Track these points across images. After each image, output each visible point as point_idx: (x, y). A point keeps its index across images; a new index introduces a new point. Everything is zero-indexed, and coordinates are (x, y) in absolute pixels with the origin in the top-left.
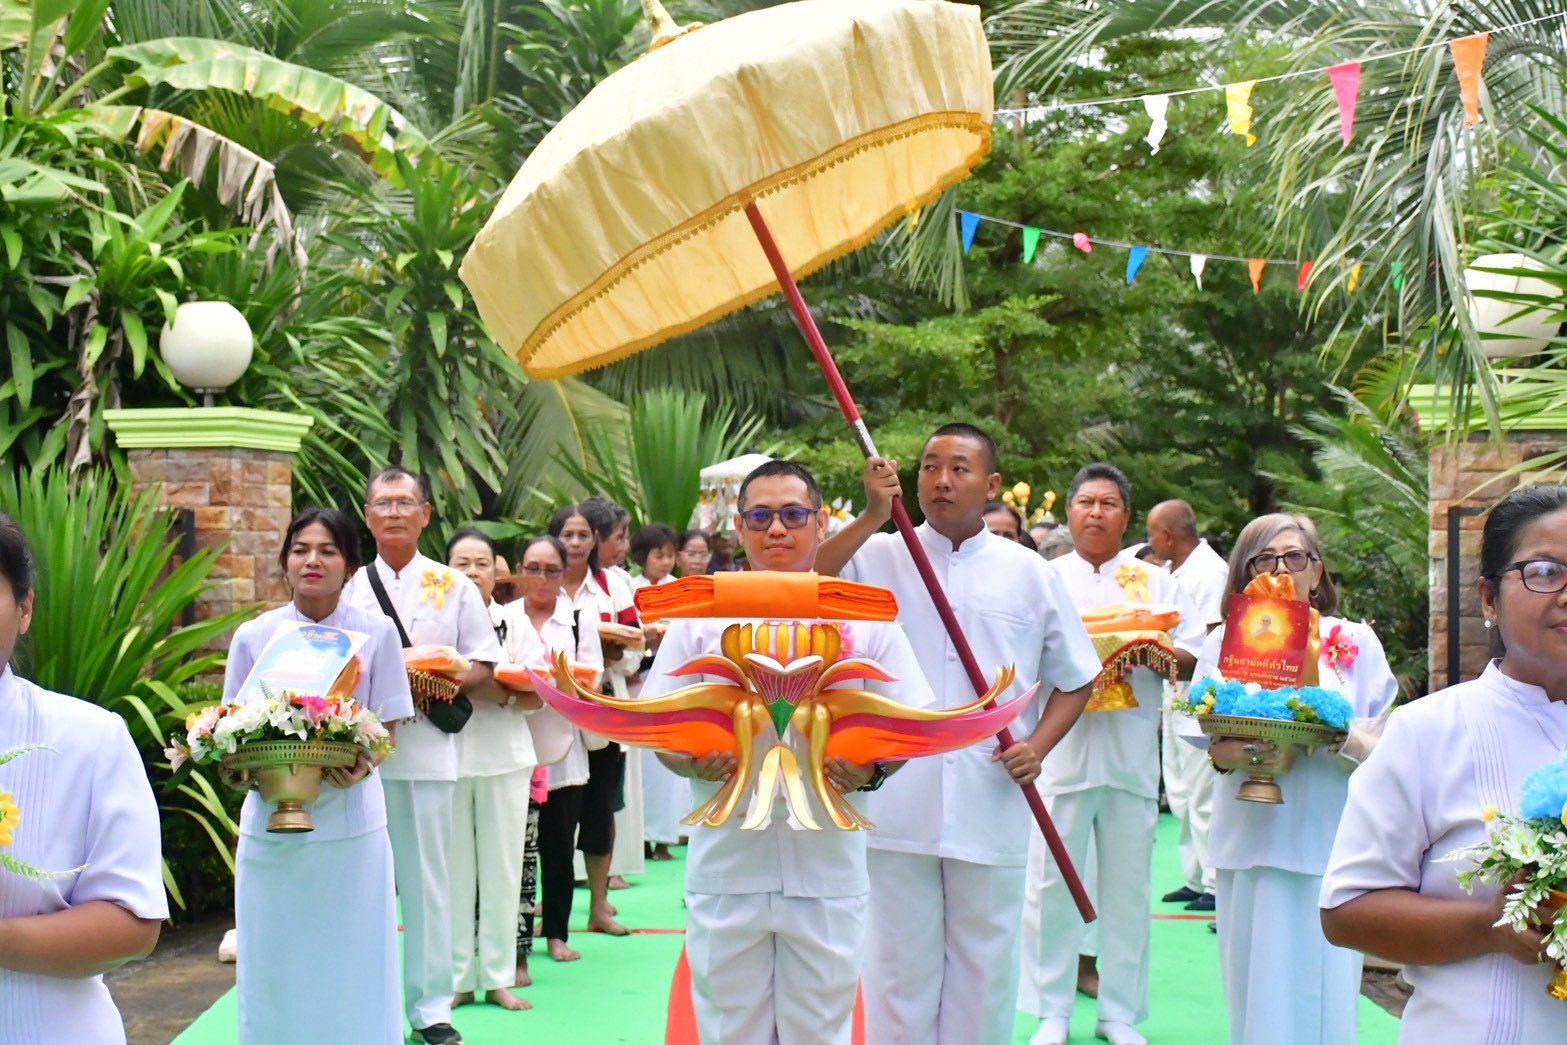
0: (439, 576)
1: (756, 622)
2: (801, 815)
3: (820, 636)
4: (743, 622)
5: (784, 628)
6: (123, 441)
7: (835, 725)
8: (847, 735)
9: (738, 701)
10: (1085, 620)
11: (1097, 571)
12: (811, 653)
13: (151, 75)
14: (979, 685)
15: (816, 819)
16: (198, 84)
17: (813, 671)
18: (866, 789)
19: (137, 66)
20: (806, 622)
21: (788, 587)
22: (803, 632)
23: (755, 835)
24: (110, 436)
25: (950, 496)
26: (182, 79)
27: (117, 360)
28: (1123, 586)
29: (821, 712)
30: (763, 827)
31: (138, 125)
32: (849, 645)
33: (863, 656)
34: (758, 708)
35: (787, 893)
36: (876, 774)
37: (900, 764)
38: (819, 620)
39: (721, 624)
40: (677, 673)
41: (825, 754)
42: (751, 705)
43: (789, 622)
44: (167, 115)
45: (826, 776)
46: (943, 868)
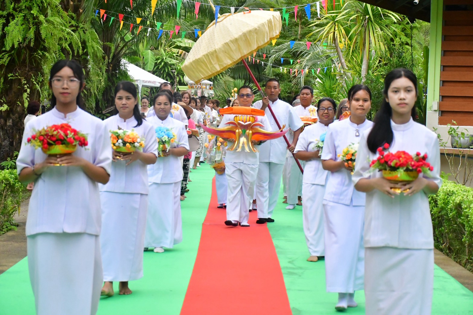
0: (176, 107)
1: (240, 115)
2: (247, 149)
3: (251, 118)
4: (238, 115)
5: (245, 117)
6: (180, 89)
7: (253, 134)
8: (256, 136)
9: (236, 129)
10: (301, 118)
11: (305, 109)
12: (249, 121)
13: (179, 44)
14: (280, 128)
15: (249, 150)
16: (184, 46)
17: (250, 125)
18: (258, 145)
19: (176, 42)
20: (249, 116)
21: (246, 109)
22: (248, 118)
23: (239, 152)
24: (178, 89)
25: (273, 93)
26: (183, 45)
27: (180, 80)
28: (310, 112)
29: (251, 132)
30: (240, 151)
31: (178, 51)
32: (257, 119)
33: (259, 122)
34: (240, 130)
35: (244, 163)
36: (260, 143)
37: (265, 141)
38: (251, 115)
39: (234, 116)
40: (226, 124)
41: (251, 139)
42: (239, 130)
43: (246, 115)
44: (182, 51)
45: (251, 143)
46: (269, 164)
